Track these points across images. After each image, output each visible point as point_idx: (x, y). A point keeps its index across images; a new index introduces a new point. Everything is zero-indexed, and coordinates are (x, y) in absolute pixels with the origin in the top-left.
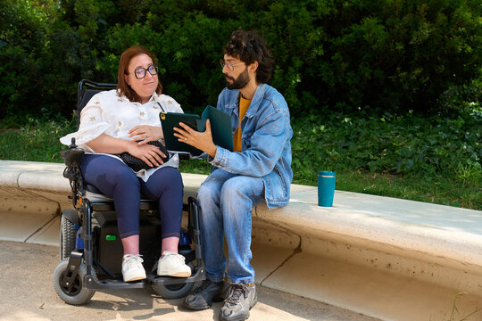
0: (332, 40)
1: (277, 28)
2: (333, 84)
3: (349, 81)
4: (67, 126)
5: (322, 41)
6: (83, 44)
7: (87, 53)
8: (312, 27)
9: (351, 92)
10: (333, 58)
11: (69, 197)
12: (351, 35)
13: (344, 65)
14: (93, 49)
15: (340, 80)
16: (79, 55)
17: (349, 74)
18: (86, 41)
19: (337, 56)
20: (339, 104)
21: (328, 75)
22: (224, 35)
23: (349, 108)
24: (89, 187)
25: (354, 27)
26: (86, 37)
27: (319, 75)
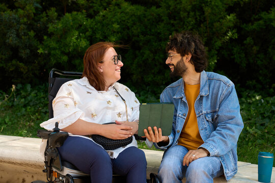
0: (244, 26)
1: (195, 14)
2: (245, 65)
3: (259, 62)
4: (6, 99)
5: (235, 27)
6: (22, 26)
7: (25, 34)
8: (226, 13)
9: (261, 72)
10: (245, 42)
11: (44, 171)
12: (261, 22)
13: (255, 48)
14: (30, 31)
15: (251, 61)
16: (18, 36)
17: (259, 56)
18: (25, 24)
19: (249, 40)
20: (250, 83)
21: (240, 58)
22: (148, 20)
23: (259, 86)
24: (67, 164)
25: (263, 15)
26: (25, 20)
27: (232, 57)
